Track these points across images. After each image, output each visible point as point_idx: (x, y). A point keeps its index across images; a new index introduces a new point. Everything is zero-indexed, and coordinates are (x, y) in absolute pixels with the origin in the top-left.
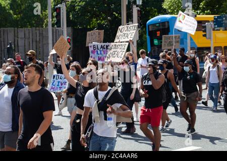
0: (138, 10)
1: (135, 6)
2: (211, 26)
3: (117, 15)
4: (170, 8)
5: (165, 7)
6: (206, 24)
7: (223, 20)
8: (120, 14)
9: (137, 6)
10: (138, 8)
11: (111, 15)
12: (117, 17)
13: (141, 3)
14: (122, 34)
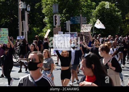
0: (28, 14)
1: (26, 12)
2: (69, 23)
3: (16, 17)
4: (46, 13)
5: (43, 12)
6: (66, 22)
7: (75, 20)
8: (18, 16)
9: (28, 12)
10: (28, 13)
11: (13, 17)
12: (16, 18)
13: (30, 10)
14: (84, 28)
